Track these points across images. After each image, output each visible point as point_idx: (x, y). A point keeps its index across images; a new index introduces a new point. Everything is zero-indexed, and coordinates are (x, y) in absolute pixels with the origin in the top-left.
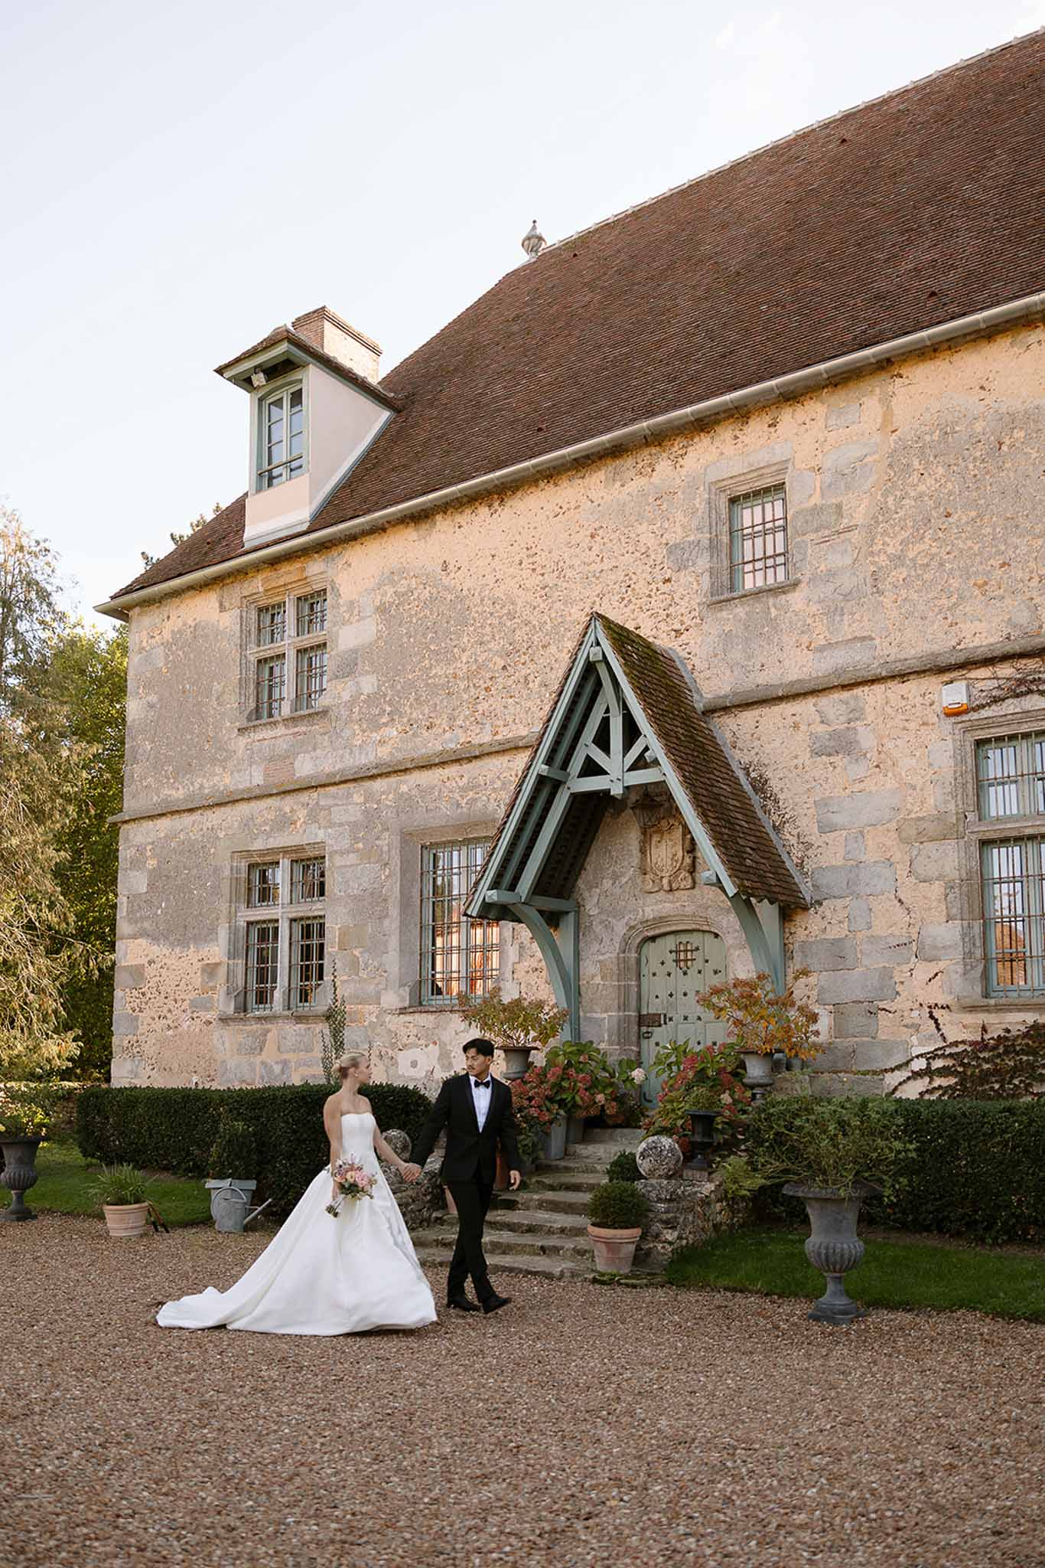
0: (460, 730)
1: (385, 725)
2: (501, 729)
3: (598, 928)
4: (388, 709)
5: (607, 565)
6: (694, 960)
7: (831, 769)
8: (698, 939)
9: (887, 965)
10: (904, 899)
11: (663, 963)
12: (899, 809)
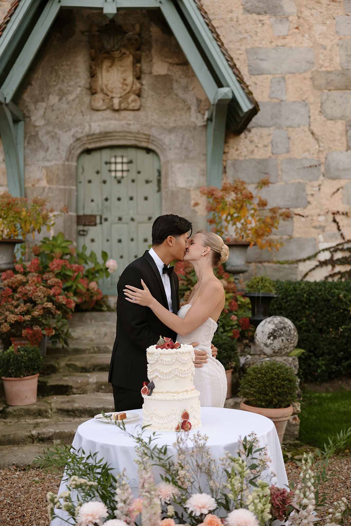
6: (128, 171)
7: (260, 25)
8: (132, 153)
9: (301, 181)
10: (315, 131)
11: (98, 172)
12: (313, 63)
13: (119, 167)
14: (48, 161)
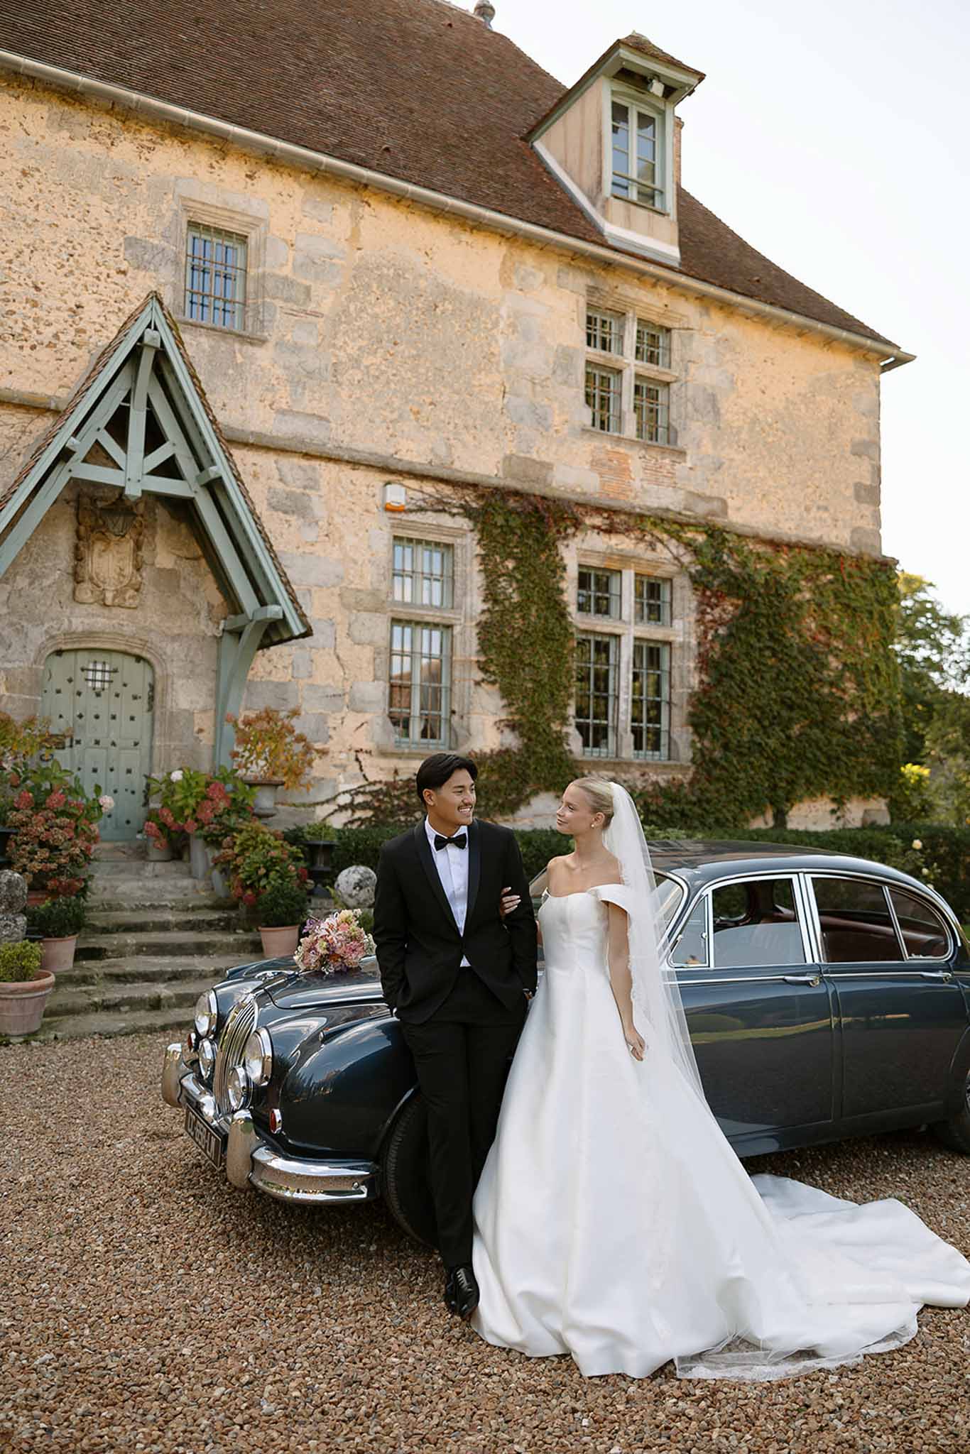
3: (6, 631)
5: (44, 217)
6: (110, 682)
7: (286, 526)
8: (117, 661)
9: (322, 711)
10: (341, 656)
11: (70, 681)
12: (342, 578)
13: (99, 676)
14: (10, 661)
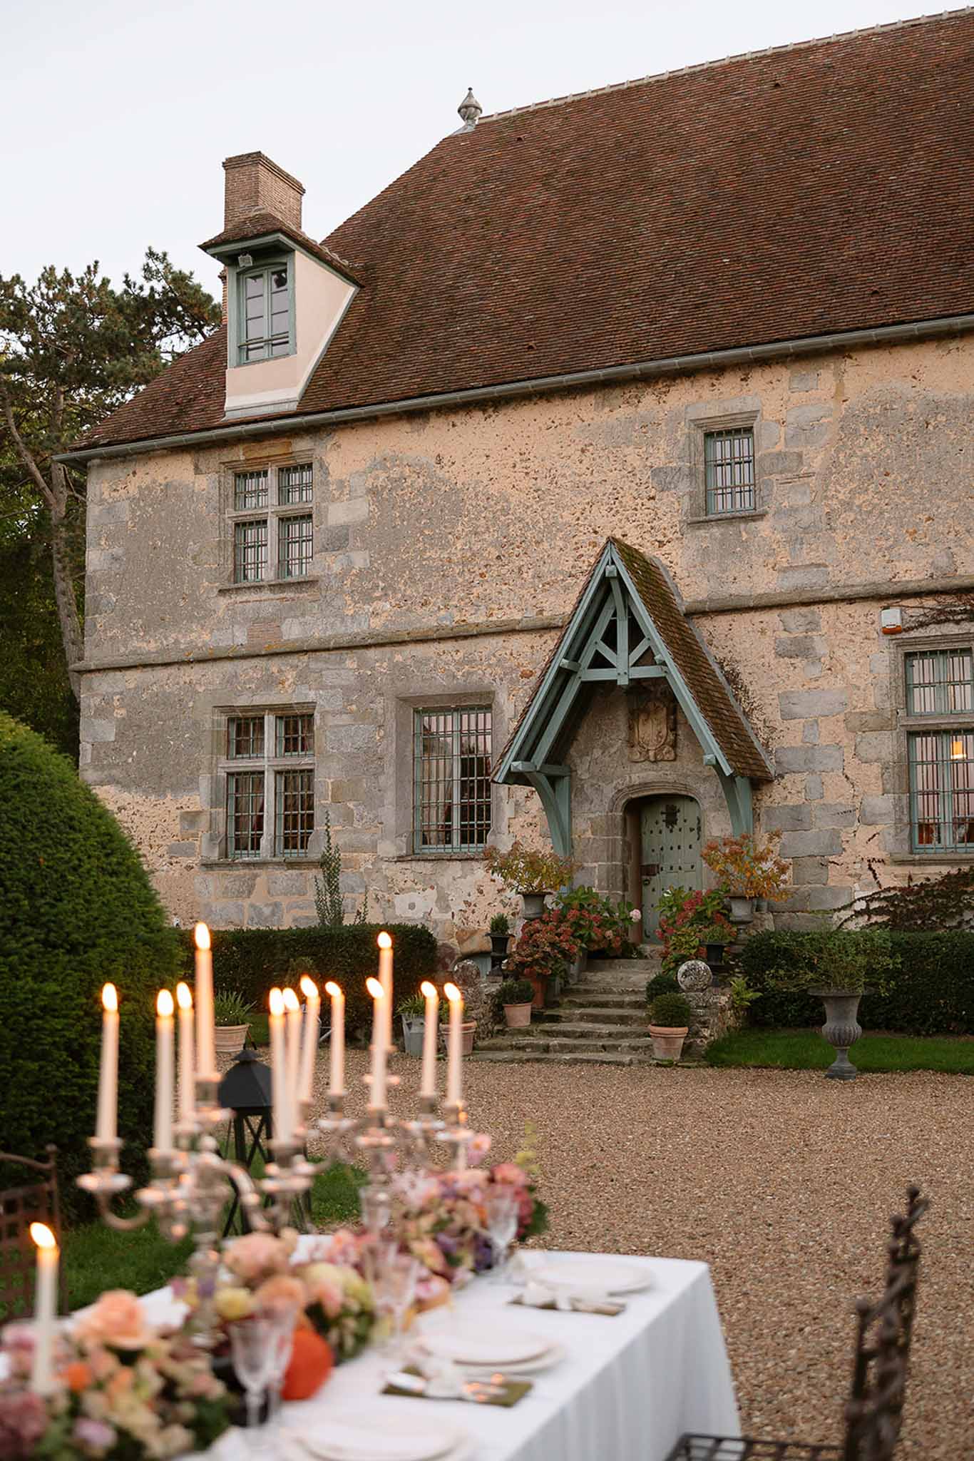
0: (455, 609)
1: (379, 599)
2: (496, 612)
3: (589, 791)
4: (382, 585)
5: (597, 478)
7: (792, 668)
9: (836, 827)
10: (850, 775)
12: (846, 704)
14: (593, 812)
